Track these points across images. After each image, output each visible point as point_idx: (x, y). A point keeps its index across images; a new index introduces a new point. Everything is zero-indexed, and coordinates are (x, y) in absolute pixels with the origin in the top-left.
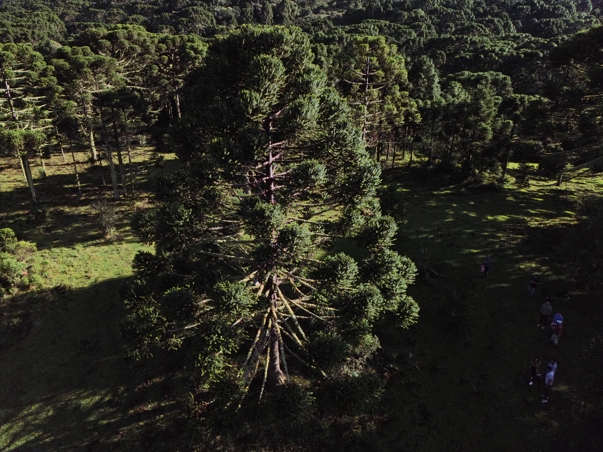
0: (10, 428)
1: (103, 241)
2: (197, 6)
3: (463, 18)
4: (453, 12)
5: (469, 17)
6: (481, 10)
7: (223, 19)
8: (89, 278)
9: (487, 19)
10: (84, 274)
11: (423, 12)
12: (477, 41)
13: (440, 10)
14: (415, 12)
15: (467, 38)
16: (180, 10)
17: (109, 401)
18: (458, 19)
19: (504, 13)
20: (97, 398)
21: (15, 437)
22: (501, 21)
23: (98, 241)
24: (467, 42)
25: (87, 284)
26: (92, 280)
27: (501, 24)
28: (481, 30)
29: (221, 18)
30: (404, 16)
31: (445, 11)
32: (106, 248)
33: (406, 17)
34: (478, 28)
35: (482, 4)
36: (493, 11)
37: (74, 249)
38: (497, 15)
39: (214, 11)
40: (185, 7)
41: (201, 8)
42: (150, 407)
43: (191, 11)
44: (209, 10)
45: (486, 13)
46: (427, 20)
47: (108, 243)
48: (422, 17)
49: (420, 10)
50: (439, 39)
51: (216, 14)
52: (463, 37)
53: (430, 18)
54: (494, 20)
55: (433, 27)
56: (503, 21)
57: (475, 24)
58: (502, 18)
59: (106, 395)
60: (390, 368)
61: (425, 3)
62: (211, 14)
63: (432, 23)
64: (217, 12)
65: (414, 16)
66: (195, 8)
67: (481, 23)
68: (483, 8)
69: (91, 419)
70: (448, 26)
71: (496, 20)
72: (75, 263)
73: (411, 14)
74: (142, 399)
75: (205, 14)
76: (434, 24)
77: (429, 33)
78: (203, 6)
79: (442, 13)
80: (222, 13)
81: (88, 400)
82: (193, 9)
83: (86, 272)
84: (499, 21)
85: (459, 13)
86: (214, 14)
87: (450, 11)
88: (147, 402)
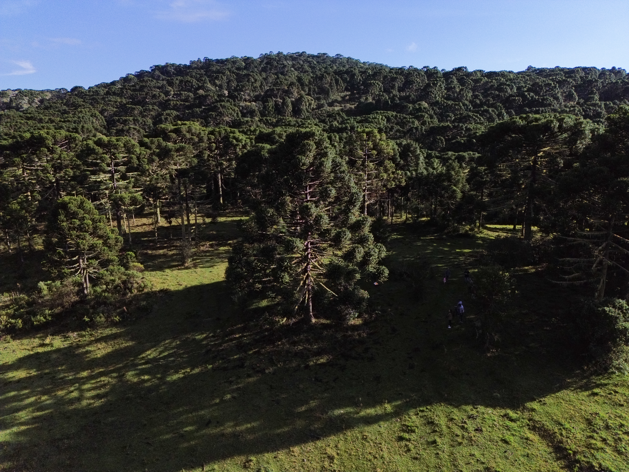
0: (157, 349)
1: (183, 267)
2: (225, 102)
3: (462, 109)
4: (452, 104)
5: (467, 108)
6: (478, 102)
7: (247, 113)
8: (181, 285)
9: (482, 109)
10: (177, 283)
11: (426, 104)
12: (472, 128)
13: (441, 102)
14: (419, 104)
15: (462, 126)
16: (208, 105)
17: (212, 336)
18: (457, 110)
19: (498, 104)
20: (205, 335)
21: (161, 353)
22: (496, 111)
23: (179, 267)
24: (462, 129)
25: (181, 288)
26: (183, 286)
27: (495, 113)
28: (476, 118)
29: (245, 111)
30: (410, 108)
31: (446, 103)
32: (187, 271)
33: (411, 108)
34: (474, 117)
35: (479, 96)
36: (489, 102)
37: (164, 272)
38: (492, 106)
39: (240, 106)
40: (213, 103)
41: (228, 104)
42: (237, 336)
43: (219, 106)
44: (235, 105)
45: (482, 104)
46: (430, 111)
47: (187, 268)
48: (425, 108)
49: (424, 103)
50: (439, 127)
51: (241, 108)
52: (459, 125)
53: (433, 109)
54: (489, 110)
55: (435, 116)
56: (497, 110)
57: (471, 114)
58: (496, 108)
59: (210, 334)
61: (428, 97)
62: (236, 109)
63: (434, 113)
64: (242, 107)
65: (418, 107)
66: (223, 103)
67: (477, 112)
68: (480, 100)
69: (204, 343)
70: (448, 116)
71: (490, 110)
72: (168, 278)
73: (415, 106)
74: (233, 332)
75: (231, 108)
76: (436, 114)
77: (431, 122)
78: (229, 102)
79: (443, 105)
80: (246, 107)
81: (199, 337)
82: (221, 105)
83: (178, 283)
84: (493, 111)
85: (459, 105)
86: (239, 108)
87: (450, 102)
88: (235, 334)
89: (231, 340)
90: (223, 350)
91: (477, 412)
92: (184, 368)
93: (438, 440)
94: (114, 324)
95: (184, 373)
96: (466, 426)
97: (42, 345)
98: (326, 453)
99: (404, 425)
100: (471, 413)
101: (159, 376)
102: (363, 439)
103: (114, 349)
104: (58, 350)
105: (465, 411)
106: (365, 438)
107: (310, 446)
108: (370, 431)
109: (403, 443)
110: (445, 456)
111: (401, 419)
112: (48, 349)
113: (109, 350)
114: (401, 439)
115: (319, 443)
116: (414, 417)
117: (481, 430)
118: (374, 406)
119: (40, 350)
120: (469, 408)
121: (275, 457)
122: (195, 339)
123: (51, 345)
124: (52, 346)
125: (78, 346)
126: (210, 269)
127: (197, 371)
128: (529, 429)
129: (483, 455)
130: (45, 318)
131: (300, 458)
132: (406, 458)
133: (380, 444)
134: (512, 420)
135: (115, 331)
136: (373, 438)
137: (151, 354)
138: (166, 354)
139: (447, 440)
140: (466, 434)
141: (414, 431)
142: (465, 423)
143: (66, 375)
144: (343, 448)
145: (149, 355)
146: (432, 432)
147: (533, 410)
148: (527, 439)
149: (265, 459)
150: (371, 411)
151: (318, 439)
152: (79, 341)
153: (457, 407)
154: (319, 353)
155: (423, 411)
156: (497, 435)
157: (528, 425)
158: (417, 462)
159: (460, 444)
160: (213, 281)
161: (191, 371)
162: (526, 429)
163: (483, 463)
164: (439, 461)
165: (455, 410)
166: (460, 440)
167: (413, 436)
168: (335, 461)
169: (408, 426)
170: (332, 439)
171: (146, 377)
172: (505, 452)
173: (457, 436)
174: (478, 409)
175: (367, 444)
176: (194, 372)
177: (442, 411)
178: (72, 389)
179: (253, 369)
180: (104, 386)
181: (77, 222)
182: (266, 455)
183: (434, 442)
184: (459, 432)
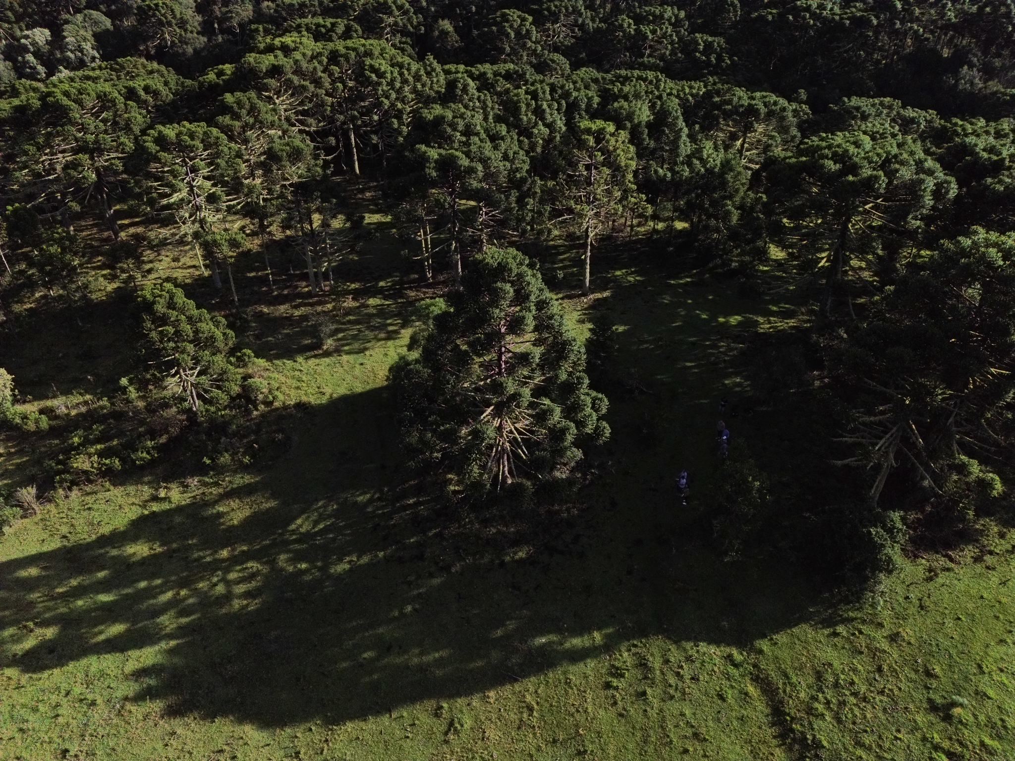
0: (309, 517)
1: (321, 352)
8: (324, 394)
10: (317, 390)
17: (378, 498)
20: (368, 496)
21: (316, 523)
23: (316, 352)
25: (324, 400)
26: (327, 396)
32: (327, 360)
42: (411, 501)
47: (327, 354)
59: (375, 493)
60: (592, 473)
69: (369, 509)
72: (304, 378)
74: (404, 495)
81: (361, 498)
83: (319, 388)
88: (408, 498)
89: (404, 508)
90: (394, 525)
91: (698, 652)
92: (349, 554)
93: (649, 691)
94: (244, 468)
95: (350, 562)
96: (682, 672)
97: (155, 498)
98: (525, 702)
99: (613, 666)
100: (690, 653)
101: (319, 564)
102: (566, 683)
103: (252, 510)
104: (180, 509)
105: (685, 650)
106: (568, 683)
107: (507, 690)
108: (575, 671)
109: (611, 692)
110: (653, 713)
111: (610, 656)
113: (247, 512)
114: (608, 686)
115: (517, 687)
116: (625, 654)
117: (698, 680)
118: (581, 634)
120: (688, 645)
121: (469, 705)
122: (356, 501)
123: (167, 499)
124: (170, 502)
127: (365, 559)
128: (752, 679)
129: (694, 714)
130: (148, 453)
131: (495, 706)
132: (612, 712)
133: (585, 692)
134: (736, 666)
135: (248, 479)
136: (578, 682)
137: (302, 524)
138: (322, 525)
139: (659, 691)
140: (680, 684)
141: (622, 676)
142: (681, 667)
143: (201, 554)
144: (543, 695)
145: (301, 526)
146: (643, 679)
147: (761, 652)
148: (746, 694)
149: (458, 706)
150: (576, 642)
151: (516, 680)
152: (203, 493)
153: (676, 642)
154: (516, 542)
155: (635, 646)
156: (713, 688)
157: (751, 674)
158: (623, 721)
159: (672, 697)
161: (358, 560)
162: (747, 679)
163: (692, 727)
164: (646, 720)
165: (673, 648)
166: (672, 692)
167: (621, 684)
168: (535, 714)
169: (617, 669)
170: (530, 683)
171: (304, 566)
172: (719, 712)
173: (670, 686)
174: (699, 648)
175: (570, 691)
176: (362, 562)
177: (658, 646)
178: (215, 579)
179: (436, 563)
180: (252, 576)
182: (459, 700)
183: (644, 693)
184: (672, 681)
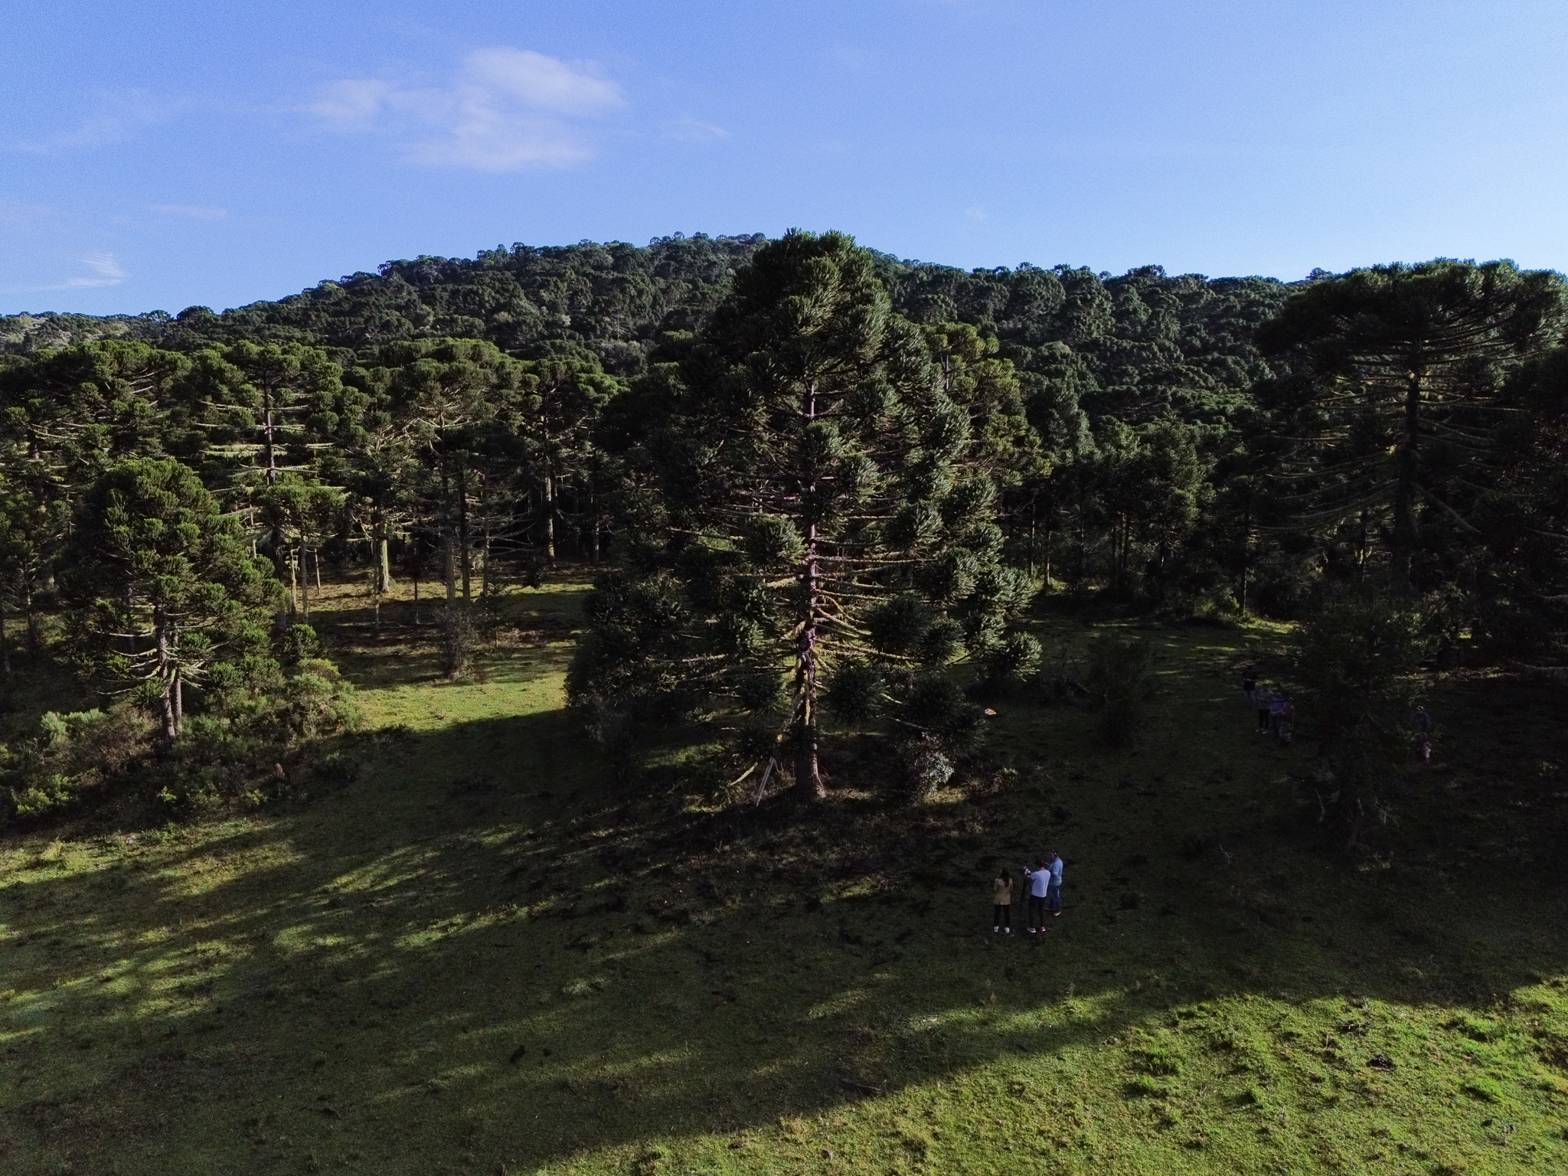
1: (447, 681)
2: (562, 339)
3: (1158, 359)
4: (1133, 347)
5: (1171, 357)
6: (1197, 343)
7: (620, 365)
8: (441, 718)
9: (1210, 357)
10: (429, 715)
11: (1067, 347)
12: (1188, 396)
13: (1105, 342)
14: (1050, 348)
15: (1164, 391)
16: (521, 346)
17: (529, 835)
18: (1146, 360)
19: (1248, 347)
20: (506, 835)
21: (382, 878)
22: (1243, 362)
23: (437, 682)
24: (1165, 399)
25: (440, 725)
26: (448, 721)
27: (1242, 368)
28: (1197, 378)
29: (613, 362)
30: (1025, 355)
31: (1116, 343)
32: (458, 689)
33: (1030, 356)
34: (1191, 375)
35: (1199, 330)
36: (1224, 343)
37: (393, 690)
38: (1232, 351)
39: (600, 349)
40: (533, 341)
41: (572, 343)
42: (602, 833)
43: (549, 347)
44: (588, 346)
45: (1206, 348)
46: (1076, 363)
47: (460, 683)
48: (1064, 356)
49: (1061, 344)
50: (1104, 394)
51: (603, 354)
52: (1155, 389)
53: (1084, 358)
54: (1225, 360)
55: (1091, 375)
56: (1247, 362)
57: (1183, 368)
58: (1243, 356)
59: (522, 830)
61: (1071, 330)
62: (592, 355)
63: (1088, 366)
64: (606, 350)
65: (1047, 354)
66: (558, 341)
67: (1198, 364)
68: (1201, 339)
69: (508, 852)
70: (1125, 373)
71: (1230, 359)
72: (406, 704)
73: (1041, 351)
74: (588, 827)
75: (579, 354)
76: (1093, 371)
77: (1083, 386)
78: (574, 339)
79: (1110, 349)
80: (617, 352)
81: (491, 839)
82: (553, 345)
83: (432, 713)
84: (1236, 363)
85: (1150, 348)
86: (599, 354)
87: (1126, 344)
88: (596, 830)
89: (585, 845)
90: (560, 868)
91: (1365, 1014)
92: (446, 915)
93: (1258, 1091)
94: (249, 811)
95: (444, 929)
96: (1338, 1053)
97: (38, 865)
98: (897, 1134)
99: (1137, 1054)
100: (1344, 1018)
101: (372, 936)
102: (1011, 1092)
103: (241, 872)
104: (81, 877)
105: (1326, 1013)
106: (1017, 1091)
107: (843, 1116)
108: (1033, 1072)
109: (1146, 1103)
110: (1289, 1137)
111: (1123, 1038)
112: (52, 874)
113: (228, 876)
114: (1135, 1091)
115: (871, 1108)
116: (1164, 1032)
117: (1389, 1064)
118: (1030, 1006)
119: (27, 878)
120: (1336, 1005)
121: (732, 1147)
122: (479, 844)
123: (60, 864)
124: (63, 867)
125: (138, 867)
126: (523, 686)
127: (484, 921)
128: (1544, 1060)
129: (1415, 1132)
130: (50, 795)
131: (813, 1148)
132: (1161, 1146)
133: (1070, 1105)
134: (1481, 1037)
135: (246, 826)
136: (1045, 1090)
137: (348, 883)
138: (392, 882)
139: (1286, 1093)
140: (1343, 1076)
141: (1173, 1071)
142: (1333, 1043)
143: (95, 938)
144: (951, 1120)
145: (345, 885)
146: (1233, 1073)
147: (1542, 1008)
148: (1546, 1087)
149: (701, 1150)
150: (1027, 1019)
151: (868, 1093)
152: (143, 854)
153: (1297, 1004)
154: (848, 871)
155: (1190, 1015)
156: (1444, 1077)
157: (1537, 1049)
158: (1202, 1156)
159: (1331, 1102)
160: (530, 711)
161: (465, 924)
162: (1532, 1059)
163: (1422, 1156)
164: (1273, 1151)
165: (1293, 1012)
166: (1327, 1092)
167: (1172, 1083)
168: (930, 1156)
169: (1150, 1057)
170: (915, 1096)
172: (1487, 1123)
173: (1316, 1080)
174: (1365, 1008)
175: (1026, 1106)
176: (475, 925)
177: (1250, 1014)
178: (109, 972)
179: (652, 912)
180: (207, 964)
181: (160, 526)
182: (705, 1140)
183: (1248, 1098)
184: (1316, 1068)
